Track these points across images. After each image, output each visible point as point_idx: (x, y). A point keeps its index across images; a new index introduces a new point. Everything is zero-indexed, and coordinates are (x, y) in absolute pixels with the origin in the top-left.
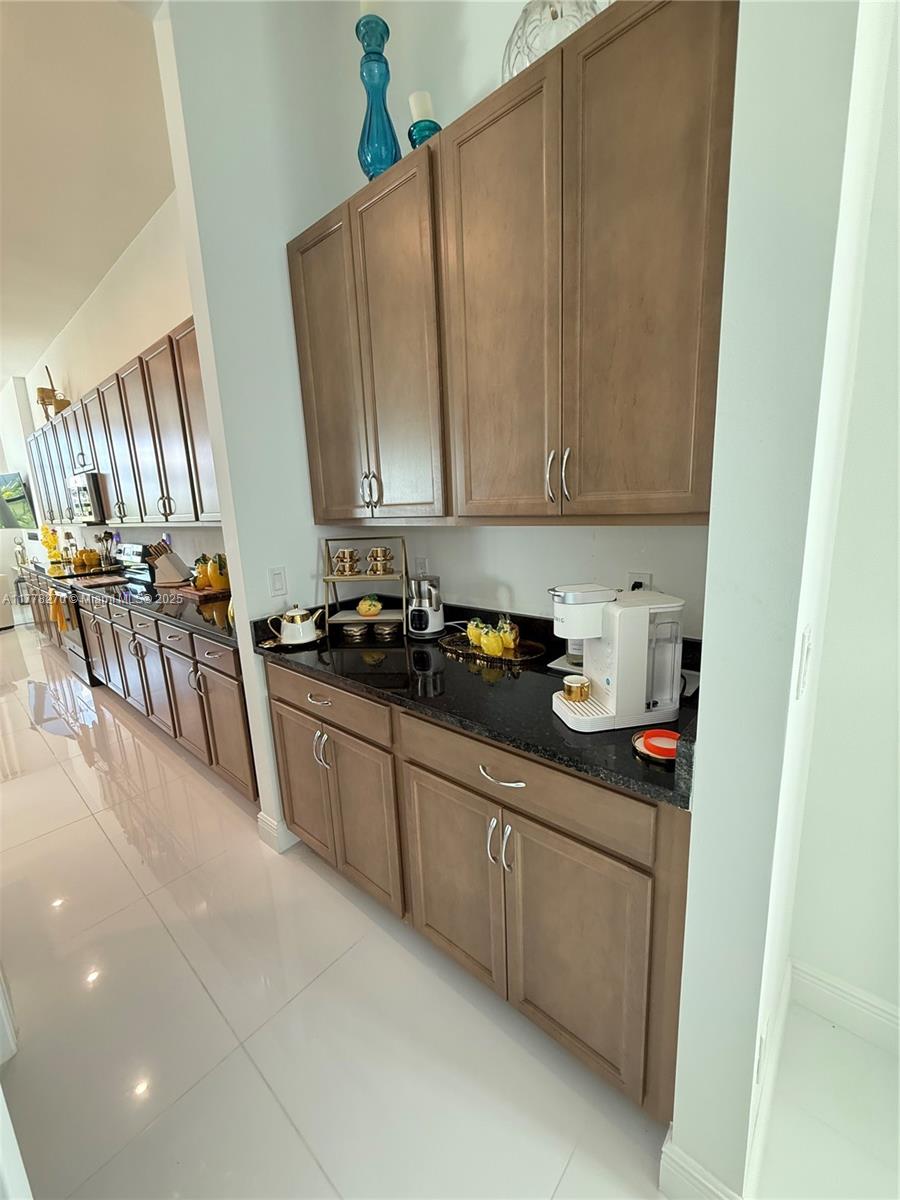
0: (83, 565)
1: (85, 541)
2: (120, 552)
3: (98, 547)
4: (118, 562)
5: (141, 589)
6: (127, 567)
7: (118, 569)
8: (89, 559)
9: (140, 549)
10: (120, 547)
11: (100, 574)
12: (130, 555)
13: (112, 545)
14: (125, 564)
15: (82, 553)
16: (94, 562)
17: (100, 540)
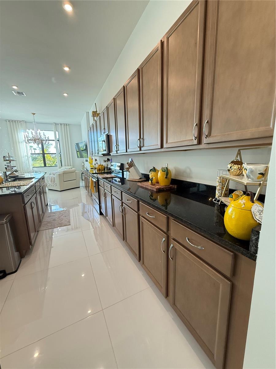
0: (100, 170)
1: (101, 162)
2: (112, 165)
3: (105, 164)
4: (110, 169)
5: (118, 180)
6: (113, 171)
7: (110, 171)
8: (101, 168)
9: (120, 165)
10: (112, 164)
11: (104, 173)
12: (115, 166)
13: (109, 163)
14: (113, 170)
15: (100, 165)
16: (103, 169)
17: (105, 161)
